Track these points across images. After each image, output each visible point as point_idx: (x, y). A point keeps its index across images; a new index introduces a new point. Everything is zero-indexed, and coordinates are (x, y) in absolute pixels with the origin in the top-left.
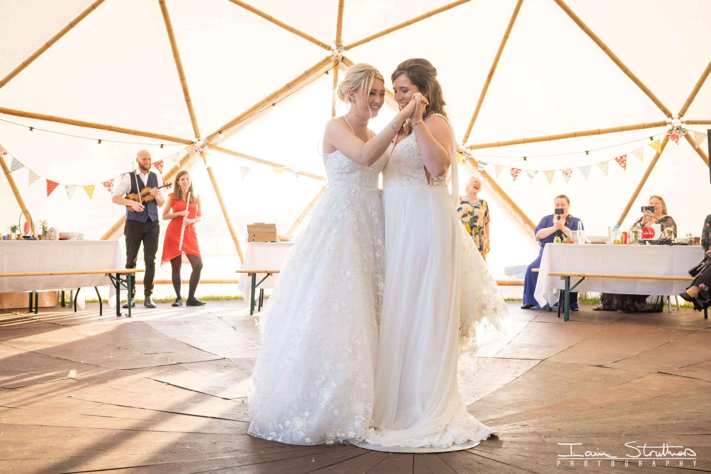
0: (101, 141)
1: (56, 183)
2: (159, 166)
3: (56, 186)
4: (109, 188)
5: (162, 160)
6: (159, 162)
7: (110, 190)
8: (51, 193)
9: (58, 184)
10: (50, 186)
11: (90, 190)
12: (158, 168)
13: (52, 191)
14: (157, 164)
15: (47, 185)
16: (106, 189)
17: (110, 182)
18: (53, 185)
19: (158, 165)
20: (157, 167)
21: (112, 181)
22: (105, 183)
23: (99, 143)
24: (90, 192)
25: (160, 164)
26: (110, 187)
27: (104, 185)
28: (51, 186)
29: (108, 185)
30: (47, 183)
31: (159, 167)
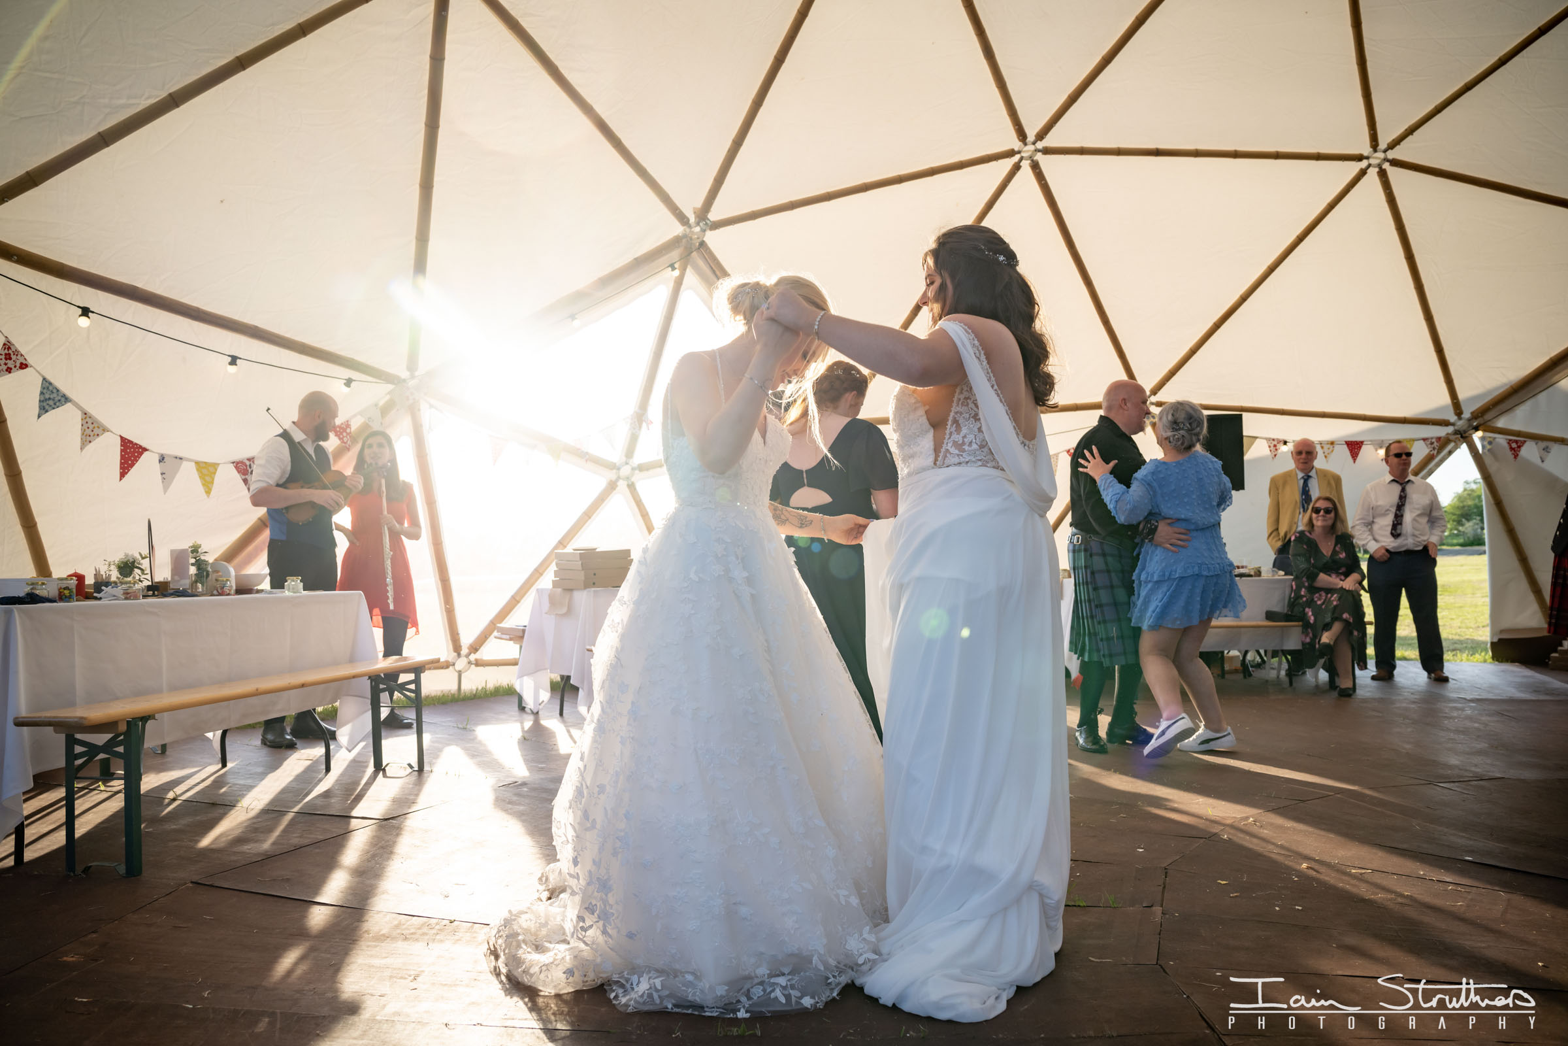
0: (238, 361)
1: (140, 447)
2: (345, 434)
3: (141, 454)
4: (244, 477)
5: (347, 421)
6: (342, 426)
7: (245, 481)
8: (129, 470)
9: (145, 450)
10: (128, 454)
11: (207, 471)
12: (342, 439)
13: (132, 467)
14: (339, 431)
15: (122, 451)
16: (237, 477)
17: (248, 463)
18: (134, 452)
19: (342, 433)
20: (341, 436)
21: (251, 463)
22: (238, 463)
23: (231, 364)
24: (208, 479)
25: (345, 430)
26: (247, 474)
27: (236, 467)
28: (131, 453)
29: (244, 468)
30: (121, 445)
31: (344, 437)
